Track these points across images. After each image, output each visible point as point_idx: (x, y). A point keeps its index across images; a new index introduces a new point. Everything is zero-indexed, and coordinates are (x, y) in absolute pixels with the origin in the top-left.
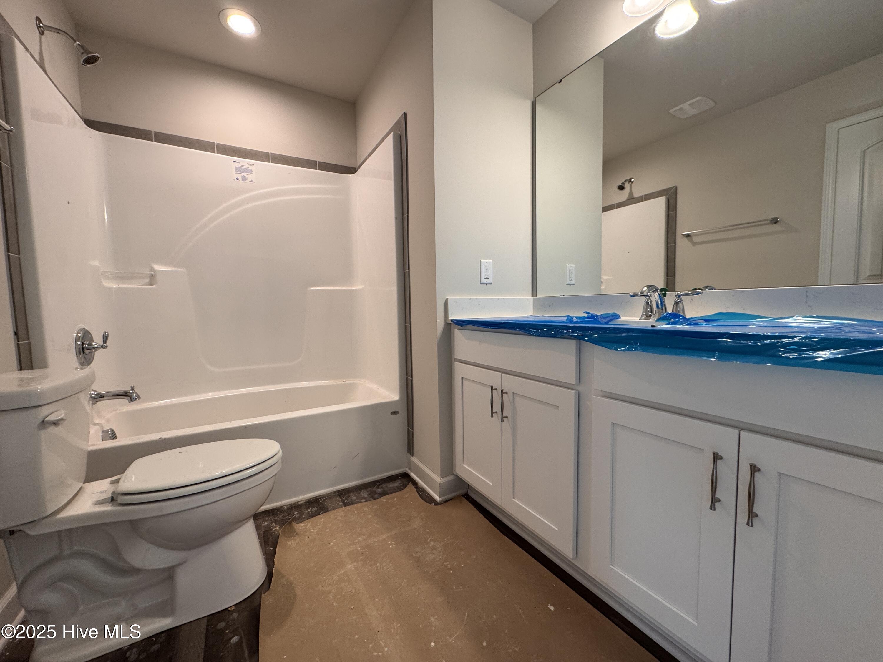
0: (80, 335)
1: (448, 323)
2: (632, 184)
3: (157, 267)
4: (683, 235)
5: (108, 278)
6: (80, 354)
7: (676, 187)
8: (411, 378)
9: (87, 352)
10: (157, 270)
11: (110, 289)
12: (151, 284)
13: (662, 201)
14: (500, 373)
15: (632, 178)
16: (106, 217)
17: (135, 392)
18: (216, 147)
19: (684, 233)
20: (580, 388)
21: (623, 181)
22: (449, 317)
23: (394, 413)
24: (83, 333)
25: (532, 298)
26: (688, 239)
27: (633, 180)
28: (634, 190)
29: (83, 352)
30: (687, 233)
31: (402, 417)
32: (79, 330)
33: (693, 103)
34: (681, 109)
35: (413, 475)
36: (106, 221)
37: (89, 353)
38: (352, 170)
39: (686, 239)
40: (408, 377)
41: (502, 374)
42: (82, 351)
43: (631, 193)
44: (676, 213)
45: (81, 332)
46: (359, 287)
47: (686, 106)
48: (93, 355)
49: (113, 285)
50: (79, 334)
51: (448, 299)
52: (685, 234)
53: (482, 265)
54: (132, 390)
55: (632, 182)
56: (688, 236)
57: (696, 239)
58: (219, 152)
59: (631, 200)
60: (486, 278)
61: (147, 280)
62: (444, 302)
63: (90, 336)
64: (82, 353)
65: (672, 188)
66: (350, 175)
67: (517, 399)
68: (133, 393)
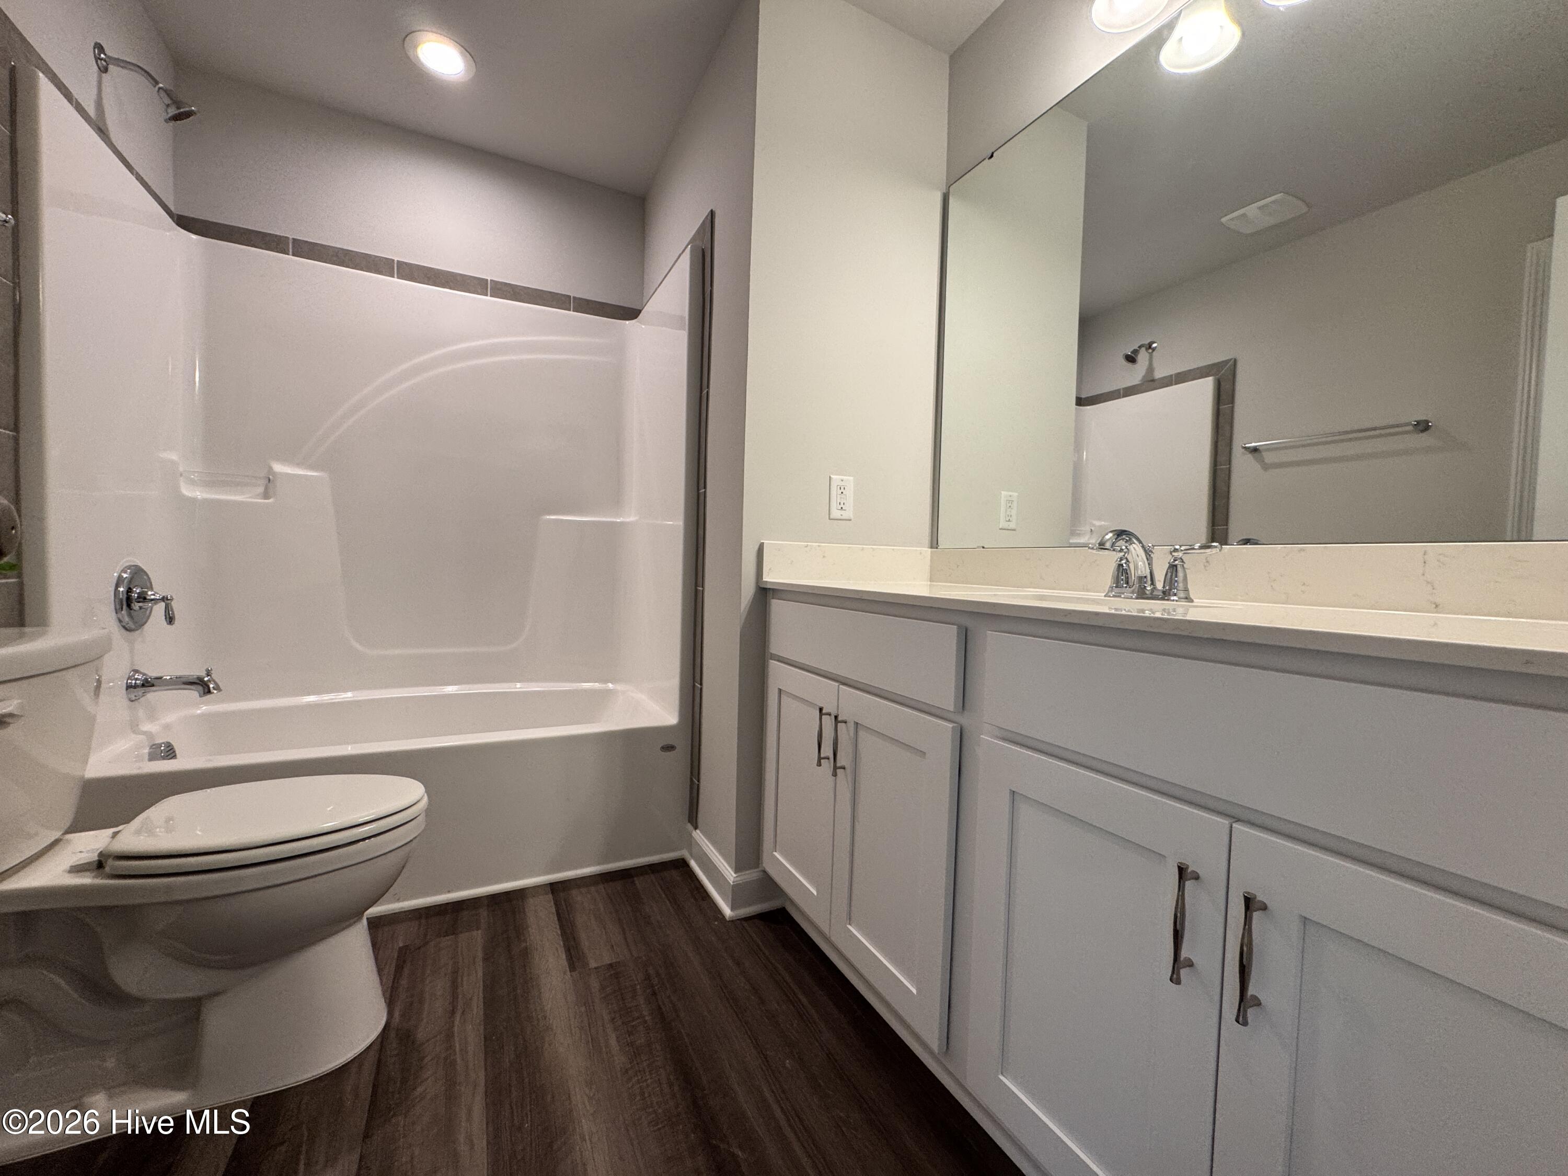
0: (125, 575)
1: (761, 588)
2: (1154, 353)
3: (278, 468)
4: (1245, 448)
5: (192, 482)
6: (122, 608)
7: (1235, 361)
8: (699, 686)
9: (136, 606)
10: (280, 473)
11: (193, 500)
12: (266, 495)
13: (1208, 384)
14: (837, 684)
15: (1154, 342)
16: (197, 379)
17: (214, 681)
18: (395, 265)
19: (1247, 445)
20: (964, 720)
21: (1136, 347)
22: (764, 576)
23: (669, 748)
24: (130, 572)
25: (930, 550)
26: (1254, 457)
27: (1154, 345)
28: (1155, 364)
29: (129, 606)
30: (1253, 444)
31: (680, 757)
32: (125, 567)
33: (1266, 205)
34: (1244, 215)
35: (693, 864)
36: (197, 384)
37: (141, 608)
38: (631, 314)
39: (1249, 456)
40: (696, 684)
41: (841, 686)
42: (125, 603)
43: (1150, 369)
44: (1233, 407)
45: (129, 571)
46: (632, 519)
47: (1252, 210)
48: (148, 612)
49: (199, 494)
50: (123, 574)
51: (763, 543)
52: (1249, 448)
53: (832, 483)
54: (208, 675)
55: (1154, 349)
56: (1255, 450)
57: (1269, 458)
58: (401, 276)
59: (1150, 383)
60: (840, 508)
61: (261, 490)
62: (757, 547)
63: (145, 577)
64: (125, 607)
65: (1227, 362)
66: (627, 322)
67: (862, 733)
68: (209, 681)
